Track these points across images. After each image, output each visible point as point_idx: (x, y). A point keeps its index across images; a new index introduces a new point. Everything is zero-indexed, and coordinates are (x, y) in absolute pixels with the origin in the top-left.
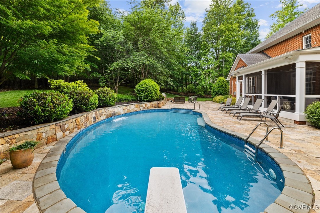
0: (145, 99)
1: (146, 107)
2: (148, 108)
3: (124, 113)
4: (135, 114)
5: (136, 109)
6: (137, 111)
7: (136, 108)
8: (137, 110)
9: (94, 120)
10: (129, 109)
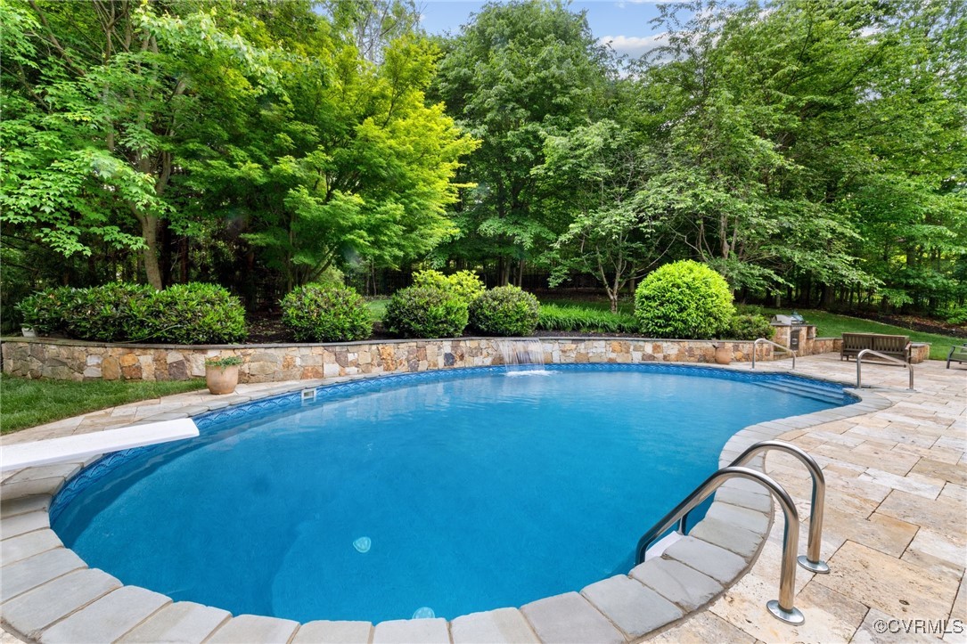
0: (660, 327)
1: (660, 356)
2: (665, 358)
3: (563, 361)
4: (610, 371)
5: (613, 356)
6: (619, 364)
7: (613, 351)
8: (619, 361)
9: (448, 361)
10: (582, 351)
